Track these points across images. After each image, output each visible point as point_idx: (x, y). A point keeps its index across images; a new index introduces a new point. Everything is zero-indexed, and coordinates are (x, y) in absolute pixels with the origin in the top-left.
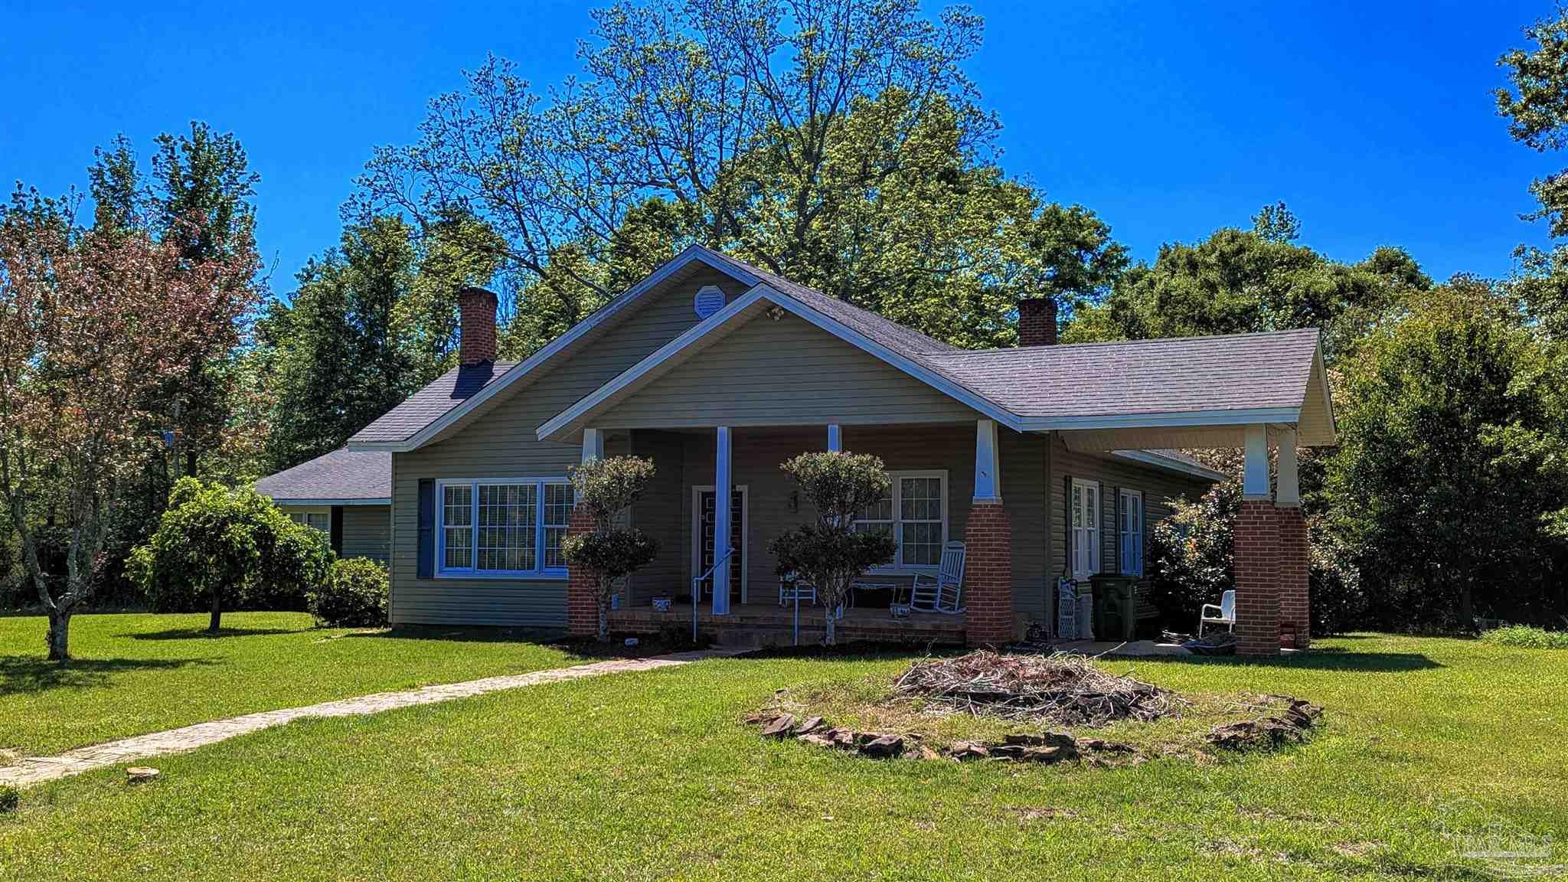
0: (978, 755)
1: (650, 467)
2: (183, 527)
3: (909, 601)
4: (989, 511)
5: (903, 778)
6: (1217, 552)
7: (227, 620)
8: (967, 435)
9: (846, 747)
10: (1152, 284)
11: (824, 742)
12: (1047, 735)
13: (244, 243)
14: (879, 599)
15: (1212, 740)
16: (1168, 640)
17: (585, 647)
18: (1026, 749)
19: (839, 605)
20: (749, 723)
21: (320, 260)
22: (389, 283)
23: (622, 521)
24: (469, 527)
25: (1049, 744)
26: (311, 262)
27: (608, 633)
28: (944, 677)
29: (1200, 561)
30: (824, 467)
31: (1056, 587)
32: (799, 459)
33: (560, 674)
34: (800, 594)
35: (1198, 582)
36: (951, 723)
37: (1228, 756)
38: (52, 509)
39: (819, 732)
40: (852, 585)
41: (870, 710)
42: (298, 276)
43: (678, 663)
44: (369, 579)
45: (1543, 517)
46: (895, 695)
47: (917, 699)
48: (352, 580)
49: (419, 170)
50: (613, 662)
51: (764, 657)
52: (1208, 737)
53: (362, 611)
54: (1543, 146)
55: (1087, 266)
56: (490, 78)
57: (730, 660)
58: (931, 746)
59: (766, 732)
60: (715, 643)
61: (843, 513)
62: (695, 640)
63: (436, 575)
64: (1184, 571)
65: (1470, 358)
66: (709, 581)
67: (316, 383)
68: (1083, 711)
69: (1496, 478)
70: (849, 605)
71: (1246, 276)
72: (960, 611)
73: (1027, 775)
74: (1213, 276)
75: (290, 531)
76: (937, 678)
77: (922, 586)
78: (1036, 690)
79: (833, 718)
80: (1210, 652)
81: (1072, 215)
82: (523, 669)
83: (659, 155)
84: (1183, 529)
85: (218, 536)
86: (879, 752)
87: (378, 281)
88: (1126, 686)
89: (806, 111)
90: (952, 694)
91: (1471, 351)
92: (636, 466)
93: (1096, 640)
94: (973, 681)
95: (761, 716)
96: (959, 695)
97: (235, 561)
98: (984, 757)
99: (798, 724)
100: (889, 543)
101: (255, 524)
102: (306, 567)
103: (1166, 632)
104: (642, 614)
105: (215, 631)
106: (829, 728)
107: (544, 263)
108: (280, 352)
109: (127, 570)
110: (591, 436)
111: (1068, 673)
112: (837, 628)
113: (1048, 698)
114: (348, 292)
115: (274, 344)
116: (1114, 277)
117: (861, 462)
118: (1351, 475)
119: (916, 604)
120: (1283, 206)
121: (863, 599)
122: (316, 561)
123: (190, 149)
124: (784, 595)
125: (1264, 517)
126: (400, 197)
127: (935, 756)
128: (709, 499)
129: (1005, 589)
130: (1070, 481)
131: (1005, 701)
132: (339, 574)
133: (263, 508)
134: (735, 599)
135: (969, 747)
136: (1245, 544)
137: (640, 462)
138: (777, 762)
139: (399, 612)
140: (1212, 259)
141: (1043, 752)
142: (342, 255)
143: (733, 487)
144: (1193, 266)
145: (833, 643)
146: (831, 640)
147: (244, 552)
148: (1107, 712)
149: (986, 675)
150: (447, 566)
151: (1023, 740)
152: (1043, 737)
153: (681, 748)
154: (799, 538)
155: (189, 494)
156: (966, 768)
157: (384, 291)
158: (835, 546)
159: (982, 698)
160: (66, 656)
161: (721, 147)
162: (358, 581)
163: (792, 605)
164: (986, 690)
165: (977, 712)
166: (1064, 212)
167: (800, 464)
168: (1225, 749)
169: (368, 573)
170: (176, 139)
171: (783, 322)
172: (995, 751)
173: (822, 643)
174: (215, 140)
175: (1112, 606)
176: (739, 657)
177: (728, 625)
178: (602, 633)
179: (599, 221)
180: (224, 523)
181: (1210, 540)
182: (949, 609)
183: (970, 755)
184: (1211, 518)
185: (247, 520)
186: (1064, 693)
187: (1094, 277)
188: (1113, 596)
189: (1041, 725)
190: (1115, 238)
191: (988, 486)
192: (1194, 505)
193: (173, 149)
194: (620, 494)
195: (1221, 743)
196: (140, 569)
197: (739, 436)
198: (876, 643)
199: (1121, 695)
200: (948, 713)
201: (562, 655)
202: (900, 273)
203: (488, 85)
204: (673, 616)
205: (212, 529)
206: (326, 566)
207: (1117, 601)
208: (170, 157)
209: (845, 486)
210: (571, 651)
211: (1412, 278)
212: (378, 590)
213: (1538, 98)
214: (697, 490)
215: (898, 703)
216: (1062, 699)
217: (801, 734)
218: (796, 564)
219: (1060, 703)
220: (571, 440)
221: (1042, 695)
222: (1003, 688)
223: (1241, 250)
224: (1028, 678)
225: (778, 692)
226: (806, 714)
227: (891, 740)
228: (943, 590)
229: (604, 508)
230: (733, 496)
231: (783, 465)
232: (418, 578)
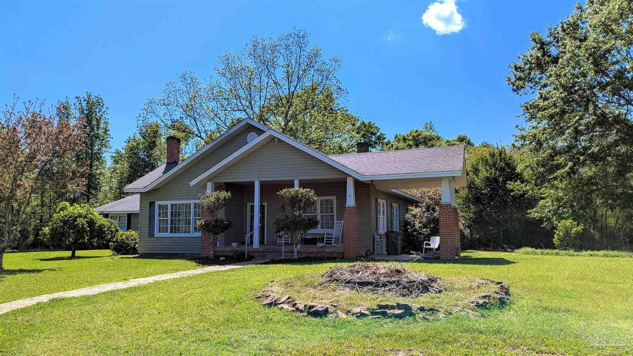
0: (365, 315)
1: (230, 195)
2: (60, 219)
3: (323, 242)
4: (352, 209)
5: (330, 329)
6: (426, 224)
7: (78, 253)
8: (343, 184)
9: (301, 311)
10: (392, 145)
11: (291, 309)
12: (398, 304)
13: (106, 131)
14: (313, 241)
15: (475, 304)
16: (413, 254)
17: (204, 261)
18: (388, 312)
19: (298, 244)
20: (256, 298)
21: (132, 136)
22: (154, 142)
23: (221, 215)
24: (167, 218)
25: (399, 309)
26: (129, 137)
27: (214, 256)
28: (344, 274)
29: (420, 227)
30: (293, 193)
31: (373, 236)
32: (284, 190)
33: (190, 273)
34: (284, 240)
35: (420, 234)
36: (350, 298)
37: (485, 312)
38: (42, 216)
39: (288, 303)
40: (303, 237)
41: (312, 290)
42: (125, 142)
44: (132, 238)
45: (529, 212)
46: (323, 283)
47: (333, 285)
48: (126, 238)
49: (162, 105)
50: (213, 267)
51: (270, 264)
52: (472, 303)
53: (129, 249)
54: (521, 94)
55: (373, 140)
56: (185, 77)
58: (342, 310)
59: (263, 304)
60: (254, 258)
61: (300, 210)
62: (246, 258)
63: (155, 236)
64: (415, 230)
65: (501, 161)
66: (252, 236)
67: (130, 175)
68: (408, 289)
69: (511, 199)
70: (302, 244)
71: (421, 143)
72: (341, 245)
73: (391, 325)
74: (411, 143)
75: (102, 221)
76: (341, 275)
77: (328, 237)
78: (386, 279)
79: (295, 296)
80: (431, 259)
81: (369, 124)
82: (177, 270)
83: (241, 103)
84: (414, 216)
85: (74, 223)
86: (316, 314)
87: (150, 143)
88: (423, 277)
89: (287, 88)
90: (349, 282)
91: (500, 159)
92: (224, 194)
93: (388, 254)
94: (357, 276)
95: (262, 295)
96: (352, 283)
97: (80, 232)
98: (368, 316)
99: (279, 299)
100: (316, 221)
101: (88, 218)
102: (107, 233)
103: (411, 252)
104: (228, 249)
105: (73, 257)
106: (293, 301)
107: (203, 135)
108: (118, 166)
109: (40, 236)
110: (209, 185)
111: (398, 272)
112: (298, 252)
113: (391, 283)
114: (141, 147)
115: (117, 163)
116: (381, 143)
117: (306, 191)
118: (464, 199)
119: (325, 243)
120: (431, 122)
121: (307, 242)
122: (111, 231)
123: (86, 101)
124: (279, 241)
125: (449, 210)
126: (156, 114)
127: (344, 316)
128: (253, 207)
129: (358, 237)
130: (377, 200)
131: (373, 285)
132: (121, 236)
133: (92, 213)
134: (262, 242)
135: (361, 311)
136: (443, 220)
137: (226, 193)
138: (268, 320)
139: (142, 249)
140: (410, 138)
141: (397, 313)
142: (139, 135)
143: (262, 203)
144: (405, 140)
145: (296, 258)
146: (296, 256)
147: (83, 228)
148: (419, 290)
149: (363, 273)
150: (159, 232)
151: (386, 307)
152: (395, 305)
153: (222, 313)
154: (283, 219)
155: (65, 208)
156: (359, 322)
157: (152, 145)
158: (297, 222)
159: (363, 284)
160: (2, 268)
161: (260, 99)
162: (128, 238)
163: (282, 245)
164: (364, 280)
165: (360, 291)
166: (367, 122)
167: (284, 192)
168: (482, 309)
169: (132, 236)
170: (81, 97)
171: (279, 143)
172: (373, 313)
173: (292, 258)
174: (94, 97)
175: (394, 243)
176: (261, 264)
177: (259, 252)
178: (211, 256)
179: (221, 122)
180: (76, 218)
181: (424, 220)
182: (337, 245)
183: (362, 315)
184: (424, 212)
185: (85, 217)
186: (398, 281)
187: (376, 143)
188: (394, 239)
189: (391, 298)
190: (382, 131)
191: (351, 201)
192: (418, 208)
193: (80, 101)
194: (218, 205)
195: (479, 306)
196: (45, 235)
197: (264, 186)
198: (312, 257)
199: (424, 281)
200: (347, 292)
201: (195, 264)
202: (317, 139)
203: (185, 79)
204: (239, 249)
205: (72, 220)
206: (115, 233)
207: (395, 241)
208: (80, 103)
209: (301, 200)
210: (199, 263)
211: (469, 143)
212: (136, 241)
213: (520, 79)
214: (249, 204)
215: (324, 287)
216: (398, 284)
217: (280, 304)
218: (283, 228)
219: (397, 286)
220: (202, 186)
221: (388, 282)
222: (371, 279)
223: (419, 135)
224: (381, 274)
225: (272, 282)
226: (282, 293)
227: (323, 308)
228: (335, 238)
229: (212, 210)
230: (261, 206)
231: (278, 193)
232: (149, 237)
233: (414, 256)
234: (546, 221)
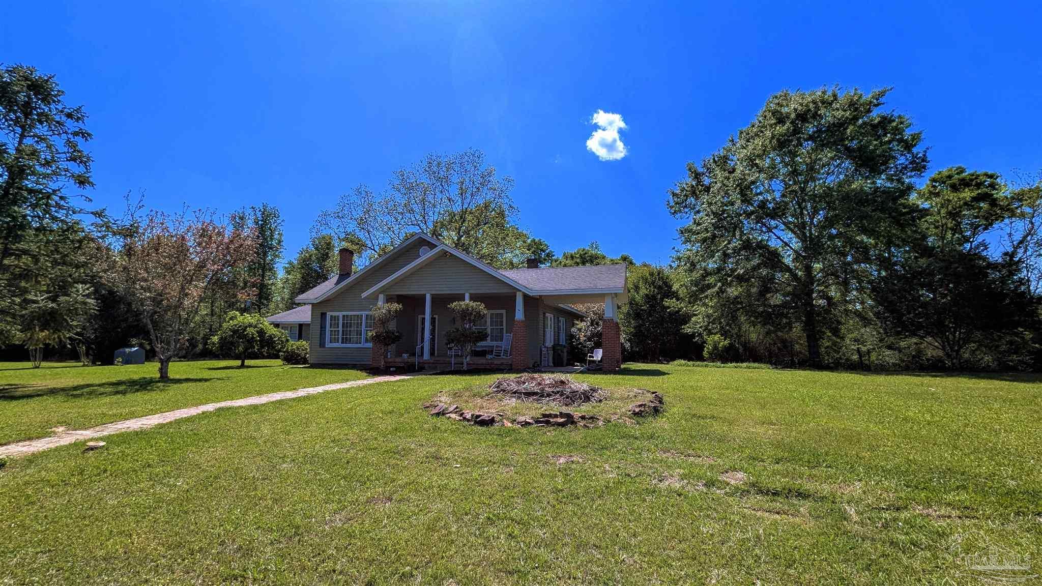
0: (529, 424)
1: (401, 307)
2: (230, 329)
3: (492, 354)
4: (520, 323)
5: (495, 437)
6: (590, 337)
7: (247, 362)
8: (513, 298)
9: (468, 420)
10: (561, 262)
11: (458, 418)
12: (561, 413)
13: (280, 242)
14: (482, 354)
15: (632, 412)
16: (577, 366)
17: (374, 371)
18: (552, 420)
19: (468, 356)
20: (425, 408)
21: (305, 248)
22: (327, 254)
23: (392, 326)
24: (338, 329)
25: (562, 417)
26: (302, 248)
27: (385, 366)
28: (511, 385)
29: (585, 341)
30: (463, 306)
31: (541, 349)
32: (454, 303)
33: (360, 383)
34: (454, 352)
35: (585, 347)
36: (516, 407)
37: (641, 420)
38: (211, 325)
39: (456, 413)
40: (473, 349)
41: (479, 401)
42: (298, 253)
43: (409, 377)
44: (303, 348)
45: (683, 327)
46: (490, 393)
47: (500, 395)
48: (296, 348)
49: (336, 218)
52: (629, 411)
53: (299, 359)
55: (543, 256)
56: (360, 191)
57: (428, 376)
58: (508, 419)
59: (431, 413)
60: (424, 369)
61: (470, 323)
62: (417, 369)
63: (326, 346)
64: (580, 343)
65: (659, 280)
66: (422, 347)
67: (302, 286)
68: (571, 399)
69: (668, 315)
70: (472, 356)
71: (587, 261)
72: (509, 357)
73: (554, 433)
74: (578, 260)
75: (272, 331)
76: (508, 385)
77: (497, 349)
78: (550, 390)
79: (462, 406)
80: (594, 370)
81: (539, 241)
82: (347, 380)
84: (580, 330)
85: (243, 332)
86: (483, 423)
87: (323, 255)
88: (585, 387)
89: (461, 205)
90: (515, 393)
91: (659, 278)
92: (396, 306)
93: (555, 366)
94: (523, 387)
95: (431, 405)
96: (518, 393)
97: (250, 341)
98: (532, 424)
99: (447, 409)
100: (486, 333)
101: (258, 328)
102: (278, 343)
103: (576, 364)
104: (398, 360)
105: (242, 366)
106: (461, 411)
107: (376, 248)
108: (290, 277)
109: (209, 345)
110: (381, 297)
111: (562, 382)
112: (467, 364)
113: (555, 393)
114: (314, 258)
115: (289, 274)
116: (550, 260)
117: (477, 305)
118: (625, 315)
119: (495, 355)
120: (597, 242)
121: (476, 354)
122: (282, 341)
123: (262, 211)
124: (449, 353)
125: (612, 324)
126: (330, 227)
127: (510, 425)
128: (424, 319)
130: (545, 314)
131: (538, 395)
132: (292, 346)
133: (262, 323)
134: (432, 353)
135: (525, 420)
136: (605, 333)
138: (436, 429)
139: (312, 359)
140: (578, 256)
141: (560, 421)
142: (312, 246)
143: (433, 316)
144: (572, 257)
146: (465, 368)
147: (253, 338)
148: (581, 399)
149: (529, 384)
150: (330, 343)
151: (550, 416)
152: (558, 414)
153: (390, 422)
154: (454, 332)
155: (235, 318)
156: (524, 431)
157: (325, 257)
158: (467, 334)
159: (529, 394)
160: (167, 377)
161: (434, 215)
162: (299, 349)
163: (452, 356)
164: (530, 391)
165: (526, 401)
166: (537, 240)
167: (455, 305)
168: (638, 417)
169: (303, 346)
170: (257, 208)
171: (451, 258)
172: (537, 421)
173: (462, 369)
174: (270, 209)
175: (559, 355)
177: (429, 363)
178: (382, 366)
179: (395, 236)
180: (246, 327)
181: (589, 333)
182: (506, 357)
183: (526, 424)
184: (588, 326)
185: (255, 327)
186: (562, 391)
187: (545, 260)
188: (560, 352)
189: (555, 407)
190: (551, 249)
191: (519, 315)
192: (583, 323)
193: (256, 212)
194: (390, 317)
195: (635, 414)
196: (214, 345)
197: (434, 298)
198: (481, 369)
199: (586, 391)
200: (513, 402)
201: (365, 374)
202: (489, 255)
204: (410, 360)
205: (241, 330)
206: (286, 343)
208: (255, 214)
209: (471, 313)
210: (370, 373)
211: (631, 262)
212: (306, 351)
214: (420, 317)
215: (491, 397)
217: (447, 413)
218: (453, 341)
219: (561, 395)
220: (374, 298)
221: (553, 392)
222: (536, 389)
223: (586, 254)
224: (546, 385)
225: (440, 392)
226: (450, 404)
227: (489, 417)
228: (504, 350)
229: (383, 321)
230: (432, 318)
231: (449, 306)
232: (320, 347)
233: (578, 367)
234: (697, 336)
